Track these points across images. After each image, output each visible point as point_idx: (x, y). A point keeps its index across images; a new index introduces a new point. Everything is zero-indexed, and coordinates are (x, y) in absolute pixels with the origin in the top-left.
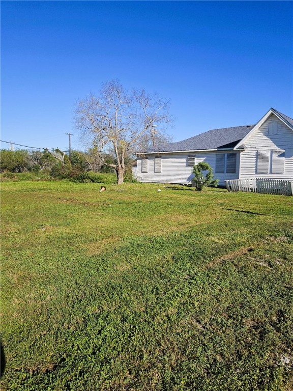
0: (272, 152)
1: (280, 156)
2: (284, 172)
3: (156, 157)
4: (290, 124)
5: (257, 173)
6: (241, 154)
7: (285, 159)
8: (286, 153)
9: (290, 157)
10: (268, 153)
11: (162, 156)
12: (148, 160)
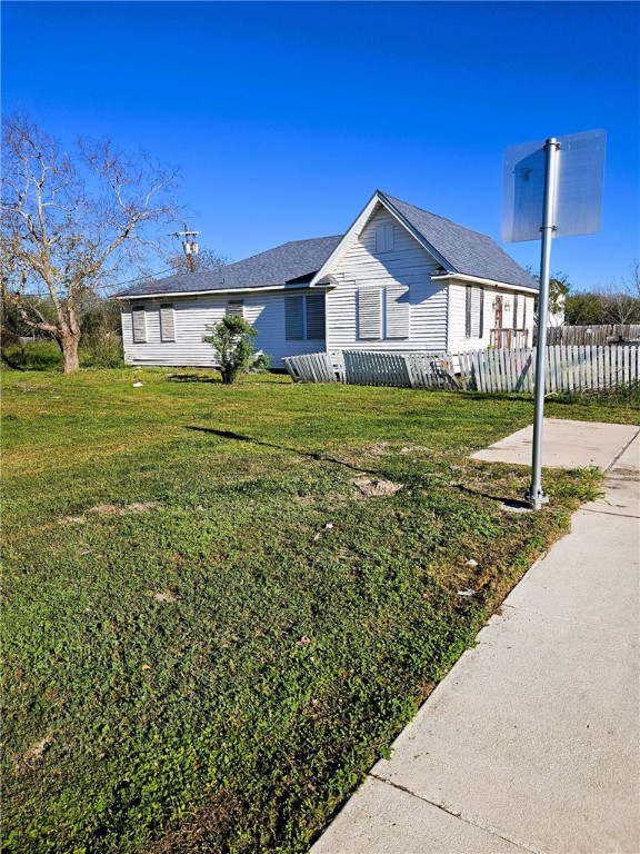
0: (385, 291)
1: (401, 300)
2: (410, 336)
3: (163, 306)
4: (413, 228)
5: (358, 339)
6: (327, 296)
7: (410, 306)
8: (411, 294)
9: (418, 303)
10: (377, 294)
11: (175, 304)
12: (146, 314)
